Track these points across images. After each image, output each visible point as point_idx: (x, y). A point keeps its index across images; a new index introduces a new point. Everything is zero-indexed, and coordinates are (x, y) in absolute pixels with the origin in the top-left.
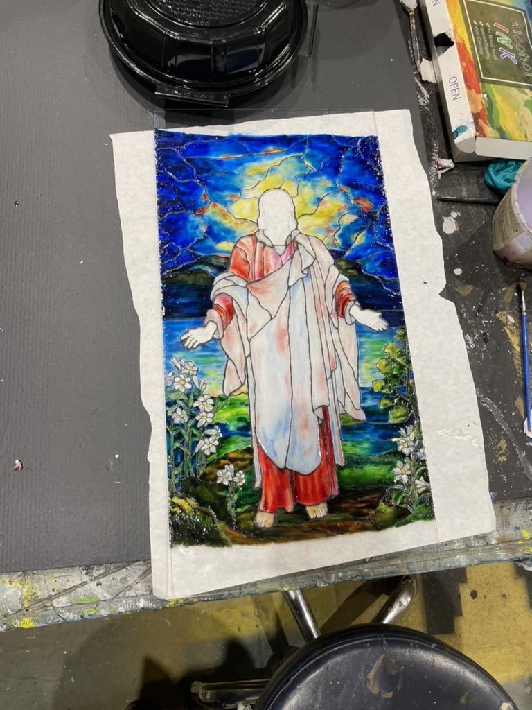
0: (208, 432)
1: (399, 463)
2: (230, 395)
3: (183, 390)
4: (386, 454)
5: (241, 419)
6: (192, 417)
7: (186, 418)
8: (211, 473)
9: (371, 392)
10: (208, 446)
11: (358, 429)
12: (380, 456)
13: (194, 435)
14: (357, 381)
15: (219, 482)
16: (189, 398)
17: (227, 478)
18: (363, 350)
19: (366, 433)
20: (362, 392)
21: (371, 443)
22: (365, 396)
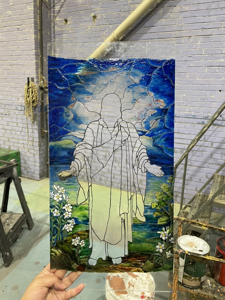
0: (69, 221)
1: (159, 243)
2: (80, 204)
3: (58, 201)
4: (153, 239)
5: (84, 216)
6: (62, 214)
7: (59, 214)
8: (69, 240)
9: (150, 208)
10: (69, 227)
11: (141, 225)
12: (151, 239)
13: (62, 222)
14: (144, 202)
15: (73, 244)
16: (61, 205)
17: (76, 243)
18: (149, 186)
19: (145, 228)
20: (146, 208)
21: (147, 233)
22: (147, 210)
